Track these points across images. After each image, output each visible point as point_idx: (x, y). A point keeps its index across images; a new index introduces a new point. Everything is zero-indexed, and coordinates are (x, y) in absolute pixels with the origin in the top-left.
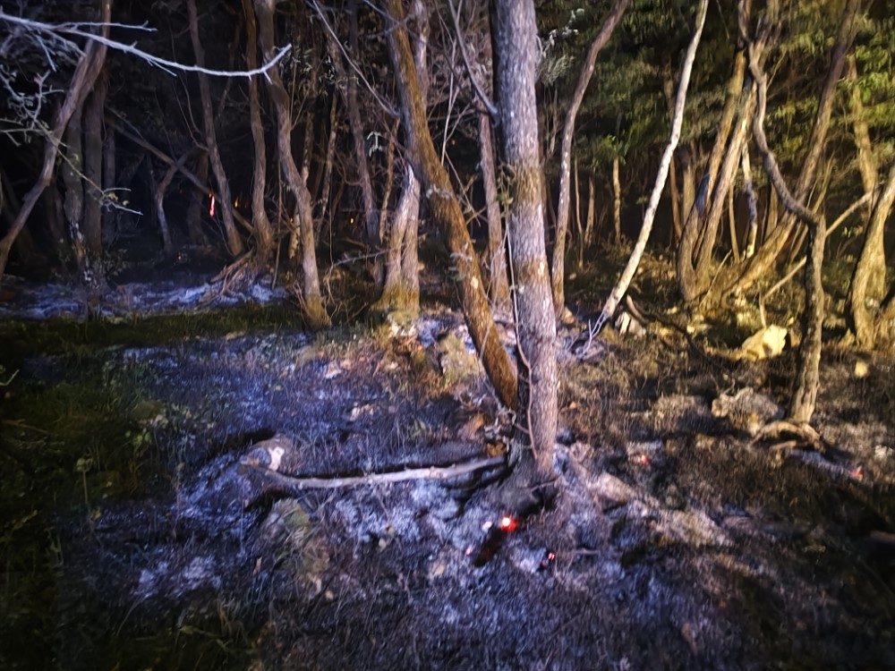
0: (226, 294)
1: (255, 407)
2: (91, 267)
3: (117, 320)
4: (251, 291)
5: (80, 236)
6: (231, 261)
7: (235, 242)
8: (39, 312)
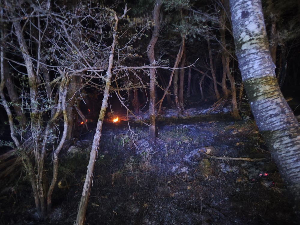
0: (214, 110)
1: (211, 140)
2: (179, 105)
3: (185, 118)
4: (223, 110)
5: (177, 97)
6: (216, 100)
7: (218, 95)
8: (168, 116)
